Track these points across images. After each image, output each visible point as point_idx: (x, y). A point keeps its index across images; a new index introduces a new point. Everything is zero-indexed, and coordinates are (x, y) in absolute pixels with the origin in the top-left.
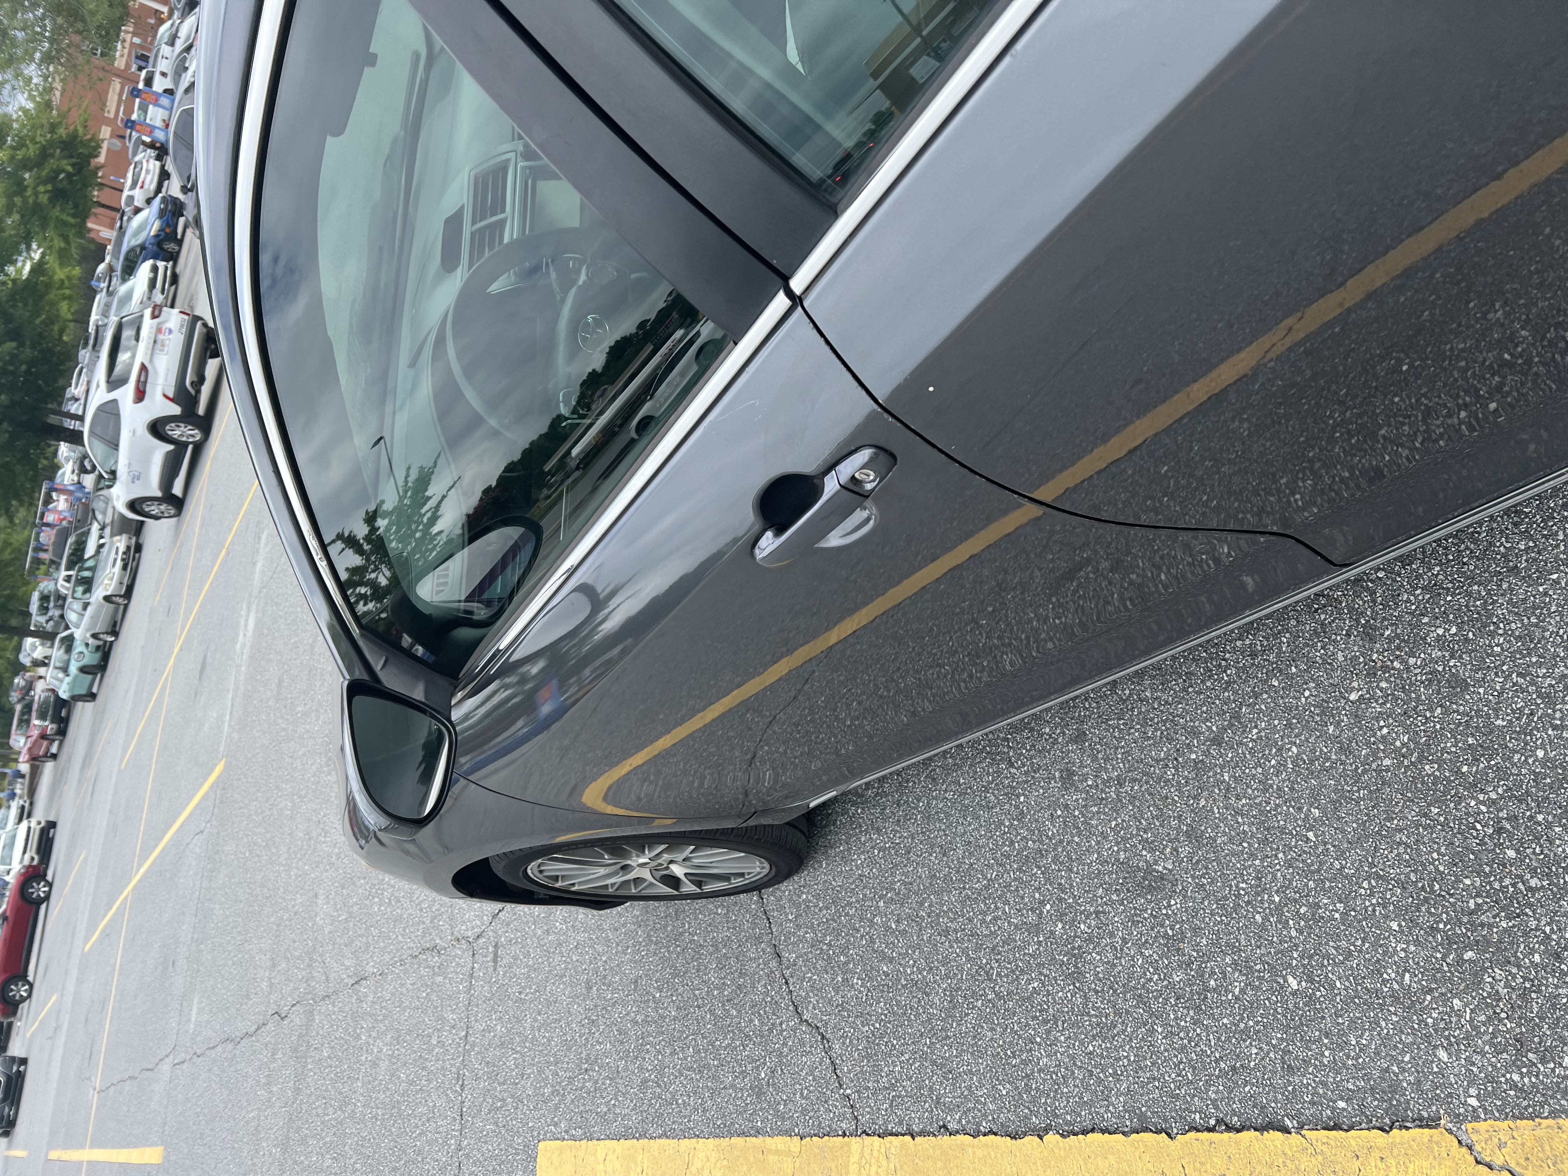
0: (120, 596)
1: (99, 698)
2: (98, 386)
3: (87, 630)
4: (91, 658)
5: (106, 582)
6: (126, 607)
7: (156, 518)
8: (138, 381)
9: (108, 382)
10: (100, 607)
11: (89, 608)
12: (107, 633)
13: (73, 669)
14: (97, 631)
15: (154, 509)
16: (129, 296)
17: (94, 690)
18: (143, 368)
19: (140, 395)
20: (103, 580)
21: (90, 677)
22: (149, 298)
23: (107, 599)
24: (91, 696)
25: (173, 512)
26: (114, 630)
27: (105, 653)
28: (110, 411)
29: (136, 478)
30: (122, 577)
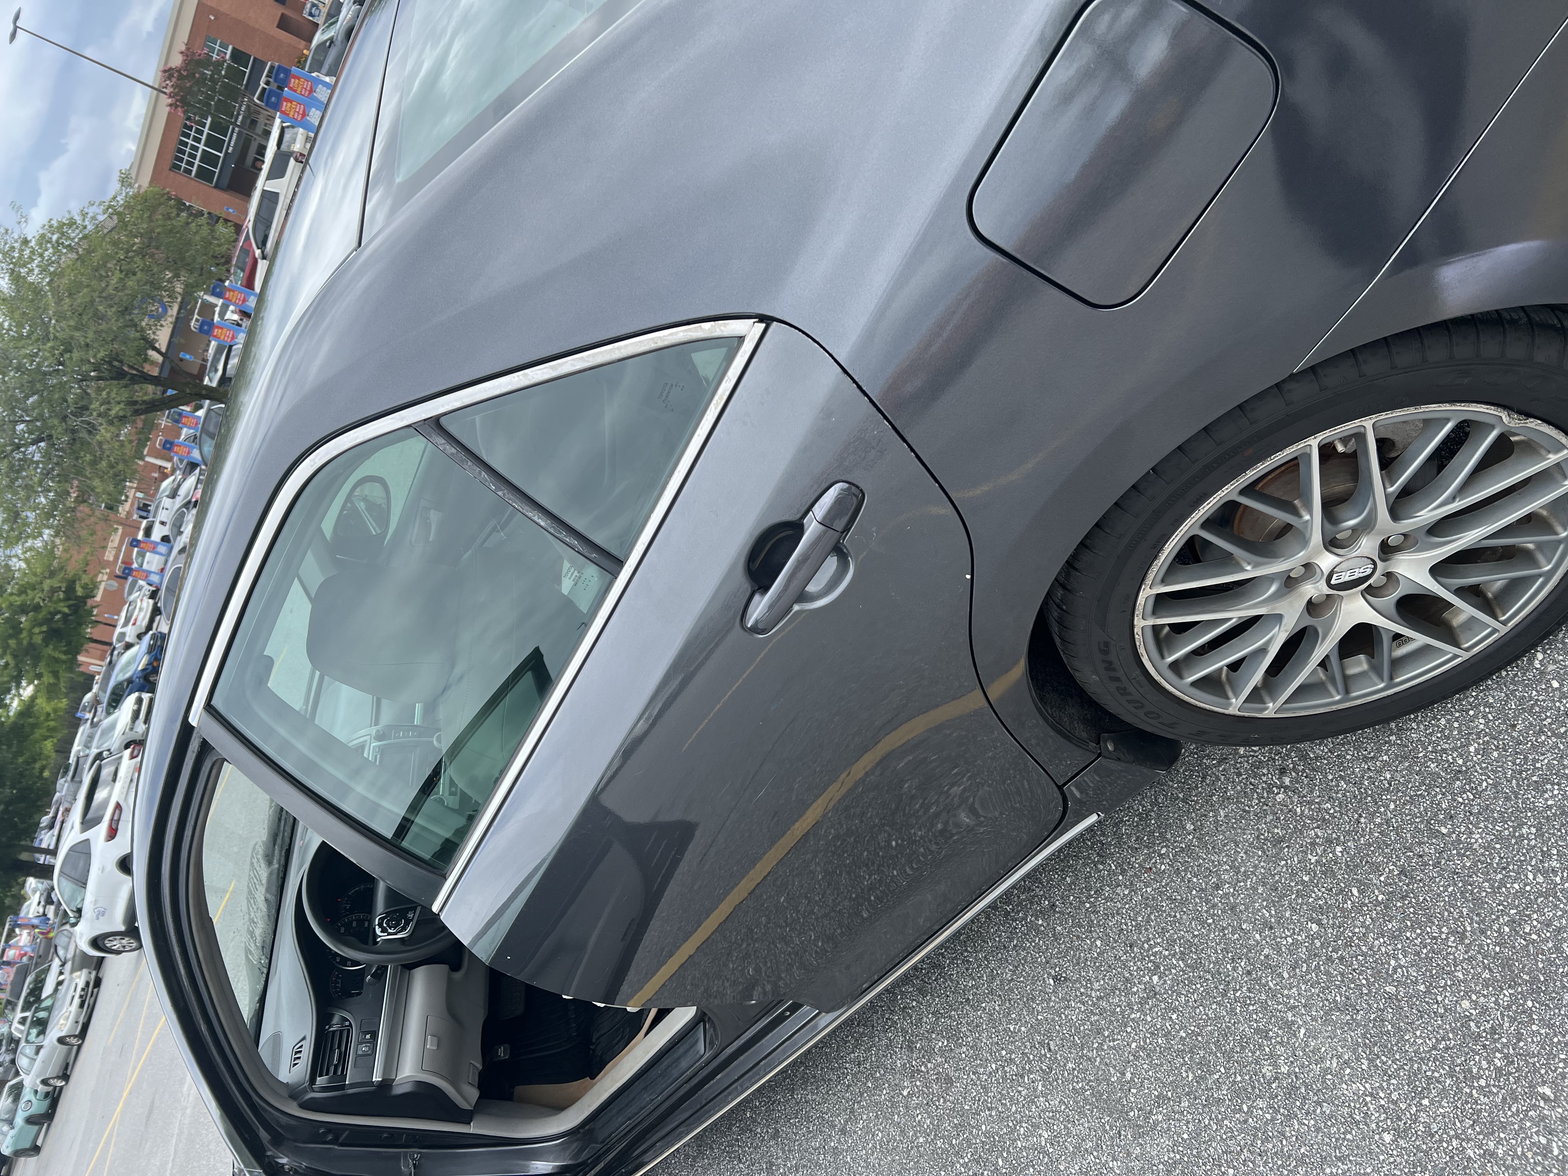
0: (75, 1036)
1: (43, 1153)
2: (72, 828)
3: (38, 1076)
4: (39, 1106)
5: (62, 1021)
6: (80, 1047)
7: (118, 952)
8: (112, 819)
9: (82, 823)
10: (54, 1049)
11: (42, 1052)
12: (58, 1077)
13: (19, 1120)
14: (47, 1076)
15: (116, 944)
16: (113, 726)
17: (39, 1143)
18: (118, 806)
19: (112, 833)
20: (59, 1020)
21: (36, 1128)
22: (132, 729)
23: (61, 1040)
24: (35, 1149)
25: (134, 945)
26: (65, 1076)
27: (54, 1099)
28: (83, 851)
29: (101, 914)
30: (78, 1015)
